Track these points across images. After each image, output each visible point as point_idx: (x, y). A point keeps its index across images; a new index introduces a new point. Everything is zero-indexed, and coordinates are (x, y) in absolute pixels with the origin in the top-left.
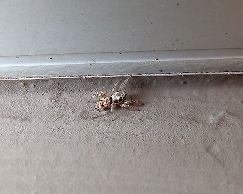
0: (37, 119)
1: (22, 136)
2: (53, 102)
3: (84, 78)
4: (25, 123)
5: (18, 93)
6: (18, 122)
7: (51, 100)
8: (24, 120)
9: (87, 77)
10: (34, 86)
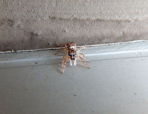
0: (45, 18)
1: (54, 5)
2: (35, 33)
3: (13, 51)
4: (53, 15)
5: (61, 38)
6: (58, 16)
7: (37, 35)
8: (54, 18)
9: (10, 52)
10: (49, 44)
